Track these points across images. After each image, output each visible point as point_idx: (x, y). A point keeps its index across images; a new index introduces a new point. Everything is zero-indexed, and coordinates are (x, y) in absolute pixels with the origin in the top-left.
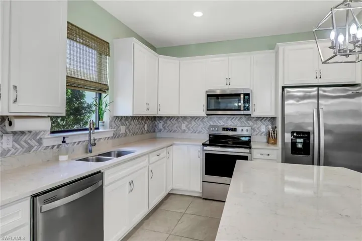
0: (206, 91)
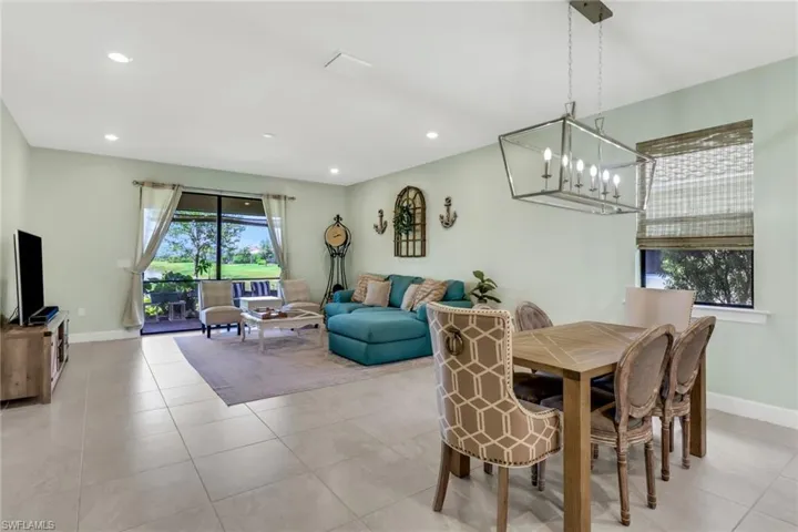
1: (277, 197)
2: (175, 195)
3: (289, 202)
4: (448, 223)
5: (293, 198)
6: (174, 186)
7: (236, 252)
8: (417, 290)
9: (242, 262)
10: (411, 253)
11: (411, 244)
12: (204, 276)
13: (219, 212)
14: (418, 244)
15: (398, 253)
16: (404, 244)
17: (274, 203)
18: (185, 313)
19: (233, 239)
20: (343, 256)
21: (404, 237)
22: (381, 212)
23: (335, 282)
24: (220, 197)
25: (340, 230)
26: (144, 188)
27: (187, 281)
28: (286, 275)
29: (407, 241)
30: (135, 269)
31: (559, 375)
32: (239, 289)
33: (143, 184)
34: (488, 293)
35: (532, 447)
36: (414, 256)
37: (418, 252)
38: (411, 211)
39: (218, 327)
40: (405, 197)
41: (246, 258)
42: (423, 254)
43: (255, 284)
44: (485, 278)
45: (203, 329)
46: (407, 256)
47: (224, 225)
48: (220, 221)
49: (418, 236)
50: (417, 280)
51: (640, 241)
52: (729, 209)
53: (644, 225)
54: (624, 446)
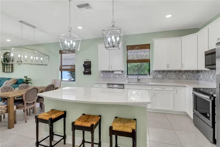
0: (205, 52)
8: (7, 82)
10: (8, 71)
11: (8, 69)
14: (10, 69)
15: (4, 71)
16: (6, 69)
21: (6, 67)
29: (7, 68)
31: (7, 98)
34: (28, 82)
36: (9, 72)
37: (10, 71)
38: (8, 59)
40: (6, 55)
42: (12, 71)
44: (27, 78)
46: (7, 72)
50: (9, 79)
51: (60, 69)
52: (72, 64)
53: (61, 66)
54: (26, 109)
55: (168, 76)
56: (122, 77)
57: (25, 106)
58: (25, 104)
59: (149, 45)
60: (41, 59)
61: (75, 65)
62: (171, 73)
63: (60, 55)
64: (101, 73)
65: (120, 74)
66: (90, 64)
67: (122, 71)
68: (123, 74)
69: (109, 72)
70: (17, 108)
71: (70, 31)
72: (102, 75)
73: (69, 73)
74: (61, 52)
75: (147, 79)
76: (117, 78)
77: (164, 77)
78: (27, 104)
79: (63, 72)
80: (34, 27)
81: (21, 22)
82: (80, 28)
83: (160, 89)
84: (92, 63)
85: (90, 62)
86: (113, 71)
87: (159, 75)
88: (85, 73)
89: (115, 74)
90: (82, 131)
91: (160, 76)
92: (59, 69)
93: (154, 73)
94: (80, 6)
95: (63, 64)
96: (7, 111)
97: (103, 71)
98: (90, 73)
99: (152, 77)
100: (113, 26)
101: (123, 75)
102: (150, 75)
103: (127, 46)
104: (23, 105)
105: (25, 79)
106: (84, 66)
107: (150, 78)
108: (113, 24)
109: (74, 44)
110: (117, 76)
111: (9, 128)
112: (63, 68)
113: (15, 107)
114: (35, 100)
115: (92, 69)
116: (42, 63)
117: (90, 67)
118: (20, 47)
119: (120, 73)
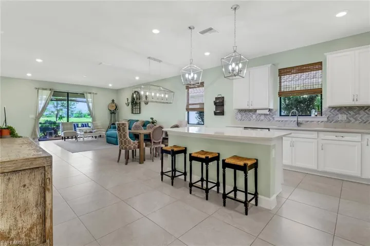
1: (90, 93)
2: (51, 92)
3: (95, 95)
4: (146, 103)
5: (96, 94)
6: (50, 90)
7: (75, 112)
9: (78, 117)
10: (136, 112)
12: (62, 121)
13: (68, 97)
14: (138, 110)
15: (133, 113)
17: (89, 95)
18: (54, 136)
19: (73, 107)
20: (115, 114)
21: (134, 107)
22: (128, 99)
23: (112, 123)
24: (68, 93)
25: (114, 105)
26: (40, 91)
27: (54, 123)
28: (94, 120)
29: (135, 109)
30: (36, 118)
32: (76, 126)
33: (39, 89)
34: (154, 124)
35: (132, 146)
37: (138, 112)
39: (68, 138)
40: (134, 94)
41: (80, 115)
42: (140, 113)
43: (83, 124)
44: (153, 120)
45: (63, 139)
47: (69, 102)
48: (68, 100)
49: (138, 107)
50: (137, 121)
51: (187, 109)
52: (201, 102)
53: (188, 105)
54: (153, 147)
55: (360, 118)
56: (271, 118)
57: (152, 144)
58: (152, 142)
59: (321, 63)
60: (167, 96)
61: (203, 104)
62: (367, 111)
63: (186, 90)
64: (238, 113)
65: (267, 115)
66: (223, 100)
67: (270, 110)
68: (271, 114)
69: (250, 111)
70: (146, 146)
71: (191, 64)
72: (239, 116)
73: (198, 115)
74: (188, 88)
75: (315, 122)
76: (262, 120)
77: (351, 119)
78: (154, 142)
79: (190, 112)
80: (160, 61)
81: (149, 58)
82: (207, 54)
83: (334, 137)
84: (225, 100)
85: (223, 97)
86: (255, 110)
87: (340, 116)
88: (216, 114)
89: (259, 114)
90: (201, 163)
91: (342, 117)
92: (185, 110)
93: (330, 111)
94: (203, 32)
95: (190, 102)
96: (139, 147)
97: (242, 110)
98: (222, 113)
99: (326, 119)
100: (235, 52)
101: (272, 116)
102: (322, 115)
103: (279, 70)
104: (150, 143)
105: (151, 120)
106: (215, 103)
107: (322, 122)
108: (235, 49)
109: (196, 76)
110: (262, 117)
111: (140, 163)
112: (190, 107)
113: (144, 144)
114: (161, 140)
115: (226, 108)
116: (167, 101)
117: (223, 105)
118: (148, 85)
119: (267, 112)
